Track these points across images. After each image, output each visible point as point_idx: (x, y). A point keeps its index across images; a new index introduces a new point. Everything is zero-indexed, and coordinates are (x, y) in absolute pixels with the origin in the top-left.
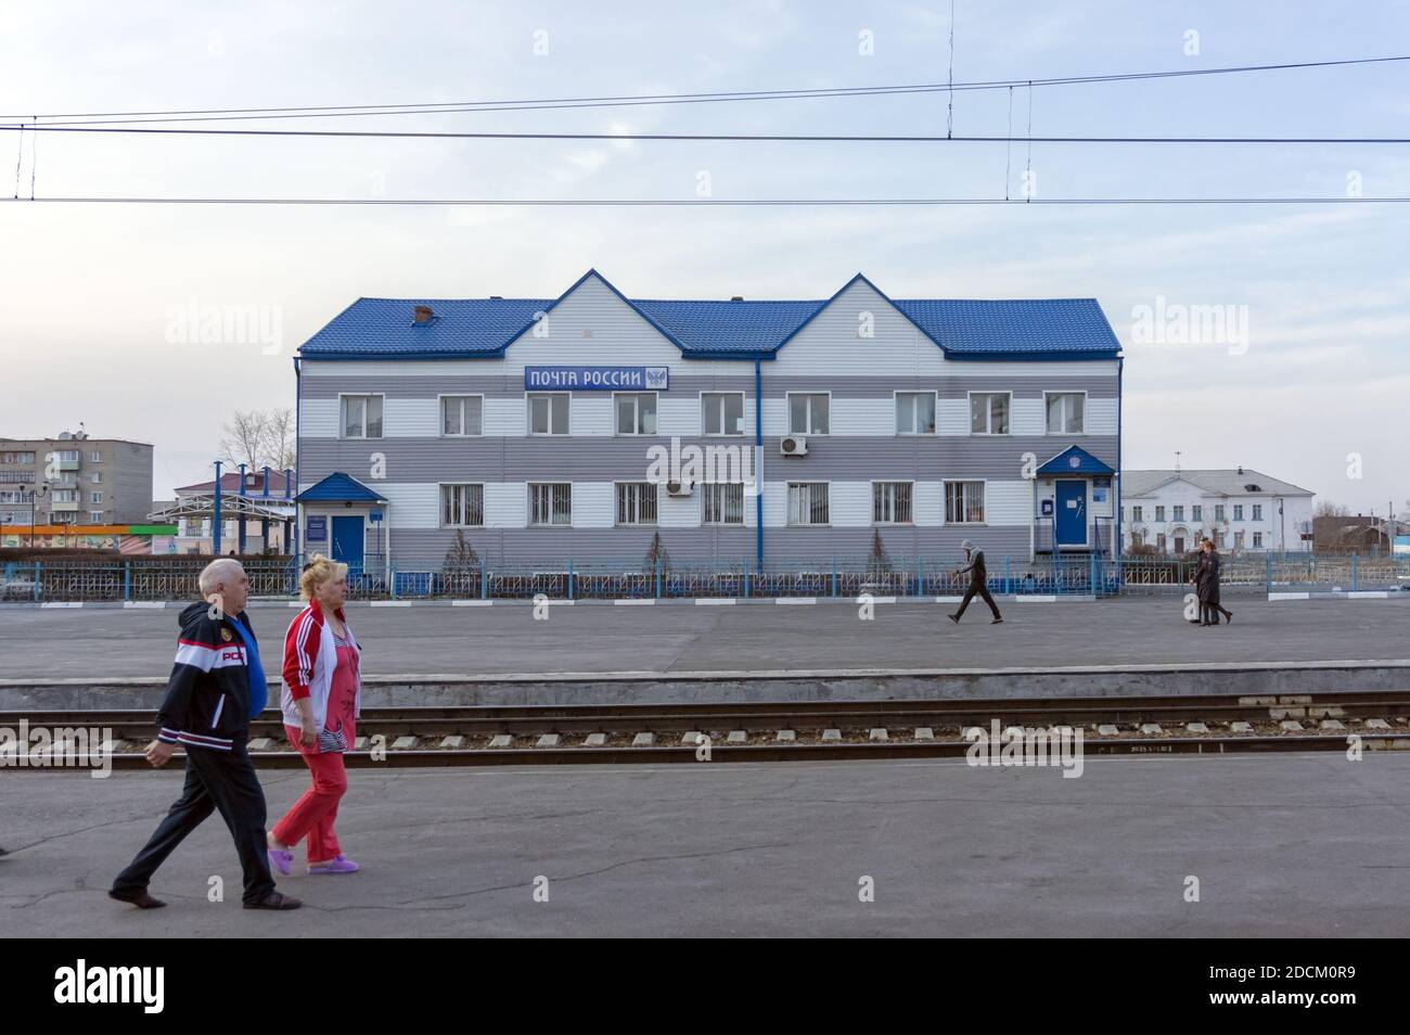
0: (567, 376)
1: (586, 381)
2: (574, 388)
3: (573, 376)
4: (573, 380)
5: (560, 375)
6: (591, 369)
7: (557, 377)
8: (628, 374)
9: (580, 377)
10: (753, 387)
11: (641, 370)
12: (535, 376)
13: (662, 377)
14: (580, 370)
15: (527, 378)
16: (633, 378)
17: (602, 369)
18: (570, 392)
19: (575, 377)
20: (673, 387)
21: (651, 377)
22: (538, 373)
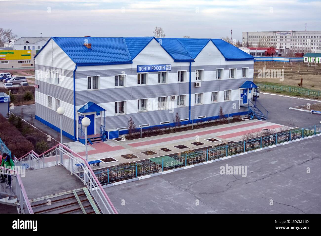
0: (148, 68)
1: (152, 69)
2: (149, 71)
3: (149, 68)
4: (149, 69)
5: (146, 68)
6: (153, 65)
7: (145, 68)
8: (162, 67)
9: (151, 68)
10: (188, 69)
11: (165, 65)
12: (140, 68)
13: (169, 67)
14: (151, 66)
15: (138, 69)
16: (163, 68)
17: (156, 65)
18: (148, 72)
19: (150, 68)
20: (172, 70)
21: (167, 67)
22: (140, 67)
